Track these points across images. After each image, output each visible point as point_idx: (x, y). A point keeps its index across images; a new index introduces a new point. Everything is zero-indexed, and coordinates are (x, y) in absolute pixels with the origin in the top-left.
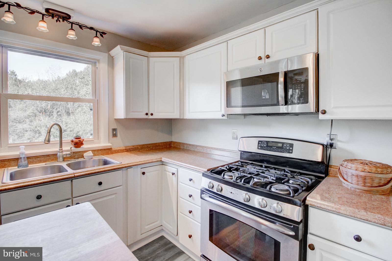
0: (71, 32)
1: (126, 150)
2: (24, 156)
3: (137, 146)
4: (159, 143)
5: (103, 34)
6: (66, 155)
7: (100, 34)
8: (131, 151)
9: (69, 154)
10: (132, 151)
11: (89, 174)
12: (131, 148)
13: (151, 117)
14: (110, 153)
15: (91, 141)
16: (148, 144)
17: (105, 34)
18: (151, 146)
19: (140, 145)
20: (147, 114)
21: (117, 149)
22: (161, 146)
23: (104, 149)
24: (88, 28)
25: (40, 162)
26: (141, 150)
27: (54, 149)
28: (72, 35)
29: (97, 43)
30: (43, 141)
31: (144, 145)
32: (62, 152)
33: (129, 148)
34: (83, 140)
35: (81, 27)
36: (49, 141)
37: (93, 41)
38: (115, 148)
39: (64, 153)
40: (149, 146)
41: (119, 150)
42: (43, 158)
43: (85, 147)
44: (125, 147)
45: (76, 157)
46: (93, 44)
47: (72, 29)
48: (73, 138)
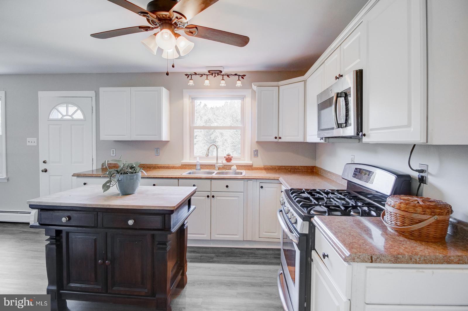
0: (223, 82)
1: (264, 169)
2: (199, 164)
3: (275, 166)
4: (298, 166)
5: (243, 77)
6: (220, 166)
7: (242, 77)
8: (268, 170)
9: (222, 166)
10: (270, 170)
11: (220, 178)
12: (269, 168)
13: (280, 140)
14: (251, 169)
15: (238, 159)
16: (286, 166)
17: (245, 75)
18: (289, 168)
19: (278, 166)
20: (276, 138)
21: (257, 167)
22: (300, 169)
23: (247, 166)
24: (233, 75)
25: (207, 169)
26: (278, 171)
27: (213, 162)
28: (223, 84)
29: (239, 85)
30: (205, 155)
31: (282, 166)
32: (218, 164)
33: (266, 167)
34: (232, 157)
35: (228, 76)
36: (208, 155)
37: (236, 84)
38: (255, 166)
39: (219, 165)
40: (287, 168)
41: (258, 167)
42: (209, 167)
43: (233, 162)
44: (264, 166)
45: (227, 168)
46: (236, 86)
47: (223, 79)
48: (225, 155)
